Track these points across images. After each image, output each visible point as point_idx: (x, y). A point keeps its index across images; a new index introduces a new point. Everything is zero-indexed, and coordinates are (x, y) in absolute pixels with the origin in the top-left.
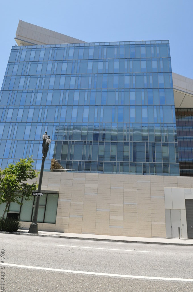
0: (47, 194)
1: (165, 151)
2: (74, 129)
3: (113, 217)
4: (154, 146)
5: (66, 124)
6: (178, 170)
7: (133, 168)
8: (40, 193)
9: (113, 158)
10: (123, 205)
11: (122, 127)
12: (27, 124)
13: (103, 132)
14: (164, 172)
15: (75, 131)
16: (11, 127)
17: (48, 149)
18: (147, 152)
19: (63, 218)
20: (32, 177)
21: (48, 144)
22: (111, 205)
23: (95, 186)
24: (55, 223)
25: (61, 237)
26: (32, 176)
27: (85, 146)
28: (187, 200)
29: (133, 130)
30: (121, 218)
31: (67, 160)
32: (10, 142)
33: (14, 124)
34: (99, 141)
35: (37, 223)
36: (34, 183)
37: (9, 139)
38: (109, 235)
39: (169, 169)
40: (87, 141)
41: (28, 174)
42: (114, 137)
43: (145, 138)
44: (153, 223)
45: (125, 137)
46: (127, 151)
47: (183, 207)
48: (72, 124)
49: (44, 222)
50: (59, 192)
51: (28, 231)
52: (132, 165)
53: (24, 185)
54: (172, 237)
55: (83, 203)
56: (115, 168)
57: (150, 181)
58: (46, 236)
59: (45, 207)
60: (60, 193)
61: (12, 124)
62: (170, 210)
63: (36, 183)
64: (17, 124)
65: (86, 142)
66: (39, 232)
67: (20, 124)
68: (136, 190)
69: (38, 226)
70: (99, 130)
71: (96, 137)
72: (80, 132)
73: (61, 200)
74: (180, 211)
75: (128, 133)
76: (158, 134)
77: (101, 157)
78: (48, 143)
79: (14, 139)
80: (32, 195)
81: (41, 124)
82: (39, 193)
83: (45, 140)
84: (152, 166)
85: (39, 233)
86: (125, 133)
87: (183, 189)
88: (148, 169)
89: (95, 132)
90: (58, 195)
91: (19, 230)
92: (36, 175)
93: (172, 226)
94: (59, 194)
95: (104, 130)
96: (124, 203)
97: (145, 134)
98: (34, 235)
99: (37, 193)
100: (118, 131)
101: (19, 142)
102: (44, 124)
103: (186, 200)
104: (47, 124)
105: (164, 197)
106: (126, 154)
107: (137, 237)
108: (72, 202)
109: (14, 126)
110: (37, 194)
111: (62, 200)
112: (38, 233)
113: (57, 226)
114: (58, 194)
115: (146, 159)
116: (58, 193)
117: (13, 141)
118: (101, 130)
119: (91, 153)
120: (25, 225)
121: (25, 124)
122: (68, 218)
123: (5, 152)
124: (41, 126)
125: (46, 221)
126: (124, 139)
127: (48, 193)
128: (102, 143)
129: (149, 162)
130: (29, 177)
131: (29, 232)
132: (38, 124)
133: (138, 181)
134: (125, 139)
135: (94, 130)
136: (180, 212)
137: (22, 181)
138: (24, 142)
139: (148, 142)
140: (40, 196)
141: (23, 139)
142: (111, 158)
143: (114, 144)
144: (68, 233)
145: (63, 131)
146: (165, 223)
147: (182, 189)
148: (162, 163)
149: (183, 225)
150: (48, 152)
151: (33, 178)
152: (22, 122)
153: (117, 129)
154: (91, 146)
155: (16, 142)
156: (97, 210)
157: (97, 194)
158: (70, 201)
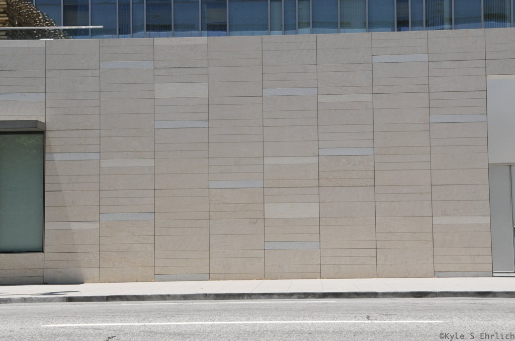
3: (275, 211)
7: (356, 10)
10: (315, 160)
19: (75, 226)
22: (267, 161)
24: (42, 251)
25: (70, 299)
30: (312, 210)
38: (265, 278)
44: (438, 220)
50: (44, 124)
55: (151, 163)
56: (276, 11)
57: (425, 57)
60: (48, 128)
62: (510, 166)
68: (369, 97)
73: (57, 157)
90: (40, 136)
94: (48, 134)
96: (322, 152)
107: (378, 276)
108: (106, 164)
111: (61, 159)
113: (50, 259)
114: (43, 133)
116: (40, 128)
122: (96, 225)
133: (375, 59)
144: (99, 282)
146: (487, 220)
156: (213, 185)
157: (205, 124)
158: (97, 156)
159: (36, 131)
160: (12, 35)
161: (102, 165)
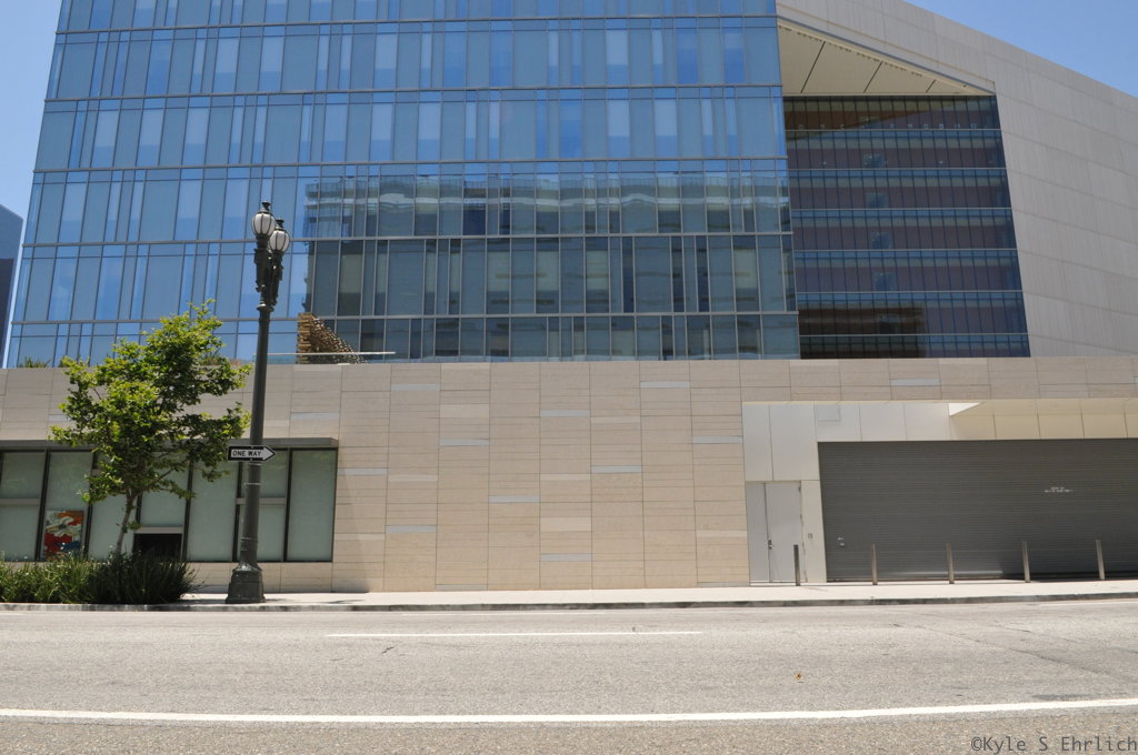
0: (290, 451)
1: (745, 269)
2: (383, 189)
3: (550, 525)
4: (702, 251)
5: (351, 171)
6: (793, 337)
7: (625, 338)
8: (262, 448)
9: (545, 301)
10: (588, 477)
11: (578, 178)
12: (185, 174)
13: (503, 200)
14: (743, 349)
15: (390, 198)
16: (116, 188)
17: (278, 275)
18: (677, 276)
19: (362, 537)
20: (220, 388)
21: (278, 254)
22: (543, 477)
23: (482, 412)
24: (330, 561)
25: (355, 608)
26: (223, 384)
27: (434, 258)
28: (824, 447)
29: (624, 191)
30: (584, 524)
31: (361, 317)
32: (120, 250)
33: (129, 175)
34: (487, 236)
35: (260, 565)
36: (230, 411)
37: (110, 238)
38: (540, 588)
39: (761, 337)
40: (438, 237)
41: (204, 378)
42: (546, 220)
43: (669, 220)
44: (700, 534)
45: (590, 215)
46: (600, 271)
47: (810, 471)
48: (374, 171)
49: (285, 559)
50: (338, 441)
51: (224, 596)
52: (620, 325)
53: (194, 420)
54: (772, 580)
55: (435, 478)
56: (554, 339)
57: (687, 384)
58: (297, 609)
59: (284, 501)
60: (341, 444)
61: (118, 176)
62: (764, 483)
63: (237, 409)
64: (140, 175)
65: (435, 240)
66: (267, 596)
67: (151, 175)
68: (637, 419)
69: (263, 573)
70: (484, 190)
71: (474, 219)
72: (410, 201)
73: (347, 472)
74: (797, 485)
75: (602, 201)
76: (718, 201)
77: (498, 301)
78: (279, 248)
79: (134, 238)
80: (230, 458)
81: (245, 172)
82: (255, 448)
83: (262, 239)
84: (698, 326)
85: (269, 600)
86: (591, 202)
87: (810, 404)
88: (680, 338)
89: (469, 201)
90: (334, 452)
91: (188, 596)
92: (236, 378)
93: (770, 542)
94: (340, 450)
95: (506, 193)
96: (594, 470)
97: (670, 202)
98: (251, 610)
99: (249, 448)
100: (564, 194)
101: (155, 250)
102: (257, 173)
103: (820, 444)
104: (268, 172)
105: (741, 439)
106: (597, 284)
107: (646, 587)
108: (392, 479)
109: (127, 186)
110: (250, 453)
111: (351, 474)
112: (264, 600)
113: (338, 569)
114: (336, 449)
115: (675, 300)
116: (333, 445)
117: (132, 250)
118: (493, 193)
119: (457, 287)
120: (209, 573)
121: (176, 174)
122: (382, 537)
123: (100, 295)
124: (246, 183)
125: (292, 553)
126: (587, 228)
127: (292, 450)
128: (500, 245)
129: (685, 313)
130: (208, 390)
131: (227, 601)
132: (233, 173)
133: (643, 383)
134: (590, 228)
135: (468, 193)
136: (800, 489)
137: (179, 404)
138: (179, 249)
139: (682, 234)
140: (261, 459)
141: (170, 239)
142: (538, 301)
143: (548, 245)
144: (384, 591)
145: (339, 201)
146: (745, 534)
147: (807, 407)
148: (735, 313)
149: (811, 536)
150: (282, 285)
151: (225, 390)
152: (163, 165)
153: (557, 188)
154: (458, 259)
155: (143, 250)
156: (493, 499)
157: (487, 442)
158: (384, 472)
159: (329, 448)
160: (313, 360)
161: (390, 480)
